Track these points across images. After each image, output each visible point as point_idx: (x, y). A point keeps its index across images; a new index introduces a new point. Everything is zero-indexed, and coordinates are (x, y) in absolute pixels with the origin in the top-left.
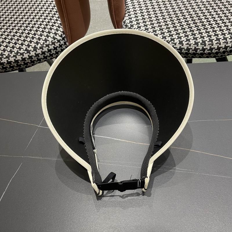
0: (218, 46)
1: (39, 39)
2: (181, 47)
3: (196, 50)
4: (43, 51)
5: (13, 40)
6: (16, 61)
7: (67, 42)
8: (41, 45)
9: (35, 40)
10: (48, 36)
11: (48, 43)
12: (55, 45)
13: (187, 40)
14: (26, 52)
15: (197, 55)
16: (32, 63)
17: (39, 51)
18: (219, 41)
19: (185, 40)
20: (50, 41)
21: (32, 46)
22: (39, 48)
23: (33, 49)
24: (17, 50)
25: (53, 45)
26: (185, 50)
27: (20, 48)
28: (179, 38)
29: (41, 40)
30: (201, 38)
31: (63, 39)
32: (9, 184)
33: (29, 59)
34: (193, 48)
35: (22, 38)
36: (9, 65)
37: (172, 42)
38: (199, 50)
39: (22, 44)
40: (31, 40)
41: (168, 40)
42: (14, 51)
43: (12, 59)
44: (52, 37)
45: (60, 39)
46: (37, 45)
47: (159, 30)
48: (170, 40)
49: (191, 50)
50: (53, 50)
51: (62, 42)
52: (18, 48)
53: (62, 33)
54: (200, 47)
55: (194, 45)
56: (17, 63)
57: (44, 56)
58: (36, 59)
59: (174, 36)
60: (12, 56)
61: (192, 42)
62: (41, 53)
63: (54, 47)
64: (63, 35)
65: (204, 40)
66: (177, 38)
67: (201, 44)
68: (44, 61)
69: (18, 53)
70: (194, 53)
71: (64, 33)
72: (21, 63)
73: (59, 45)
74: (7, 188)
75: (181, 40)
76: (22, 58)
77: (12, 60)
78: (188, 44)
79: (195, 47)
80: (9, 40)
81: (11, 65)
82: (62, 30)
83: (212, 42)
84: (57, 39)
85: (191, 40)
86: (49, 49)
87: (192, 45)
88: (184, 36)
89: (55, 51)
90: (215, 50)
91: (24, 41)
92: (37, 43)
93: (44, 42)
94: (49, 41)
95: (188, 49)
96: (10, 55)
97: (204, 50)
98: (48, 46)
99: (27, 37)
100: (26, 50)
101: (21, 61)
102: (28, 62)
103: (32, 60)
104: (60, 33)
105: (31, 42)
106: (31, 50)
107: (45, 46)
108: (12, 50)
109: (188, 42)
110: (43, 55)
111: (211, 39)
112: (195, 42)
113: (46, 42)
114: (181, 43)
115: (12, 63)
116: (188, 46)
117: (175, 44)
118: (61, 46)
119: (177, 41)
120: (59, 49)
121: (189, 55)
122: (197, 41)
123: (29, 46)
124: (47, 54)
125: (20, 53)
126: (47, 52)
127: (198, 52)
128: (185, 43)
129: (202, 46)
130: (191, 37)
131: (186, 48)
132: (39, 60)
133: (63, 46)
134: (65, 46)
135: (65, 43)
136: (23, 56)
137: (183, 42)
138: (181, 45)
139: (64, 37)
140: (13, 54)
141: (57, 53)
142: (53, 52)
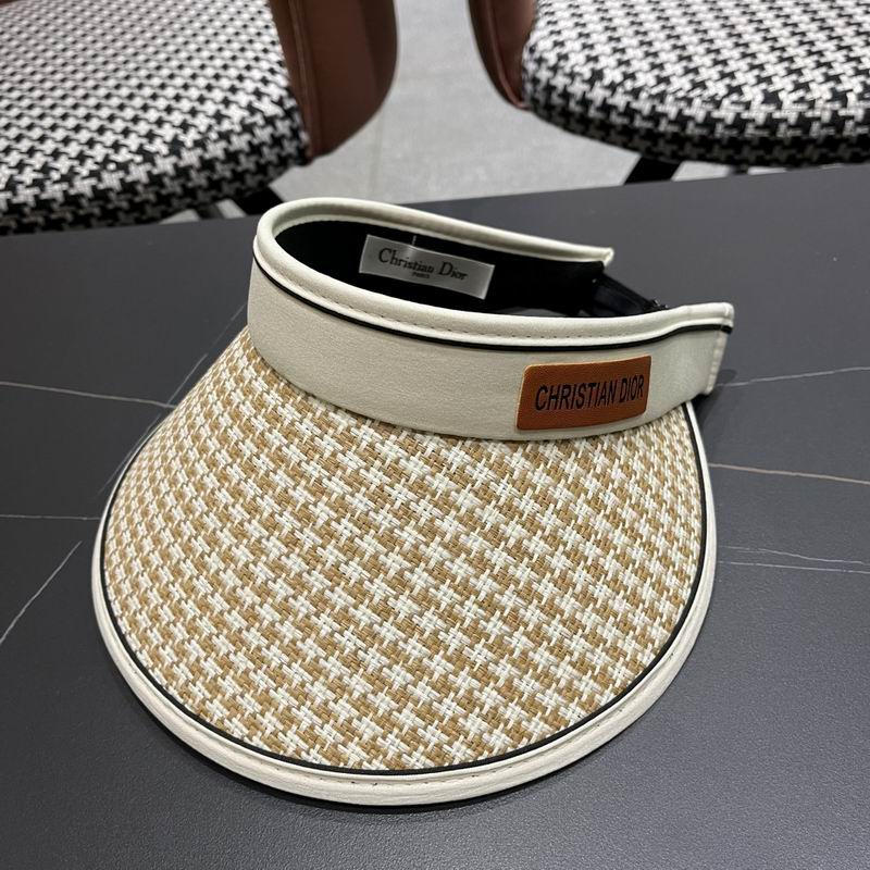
1: (194, 113)
2: (771, 114)
3: (837, 122)
4: (207, 156)
5: (94, 120)
6: (100, 195)
7: (305, 129)
11: (226, 126)
12: (254, 135)
13: (799, 86)
14: (139, 159)
15: (843, 146)
16: (163, 207)
17: (190, 158)
19: (790, 87)
20: (236, 120)
21: (162, 137)
22: (189, 144)
23: (169, 149)
24: (105, 151)
25: (247, 137)
26: (790, 127)
27: (116, 146)
28: (761, 80)
29: (201, 115)
30: (855, 76)
31: (288, 114)
33: (150, 189)
34: (826, 116)
35: (129, 114)
36: (73, 208)
37: (735, 97)
38: (849, 124)
39: (126, 132)
40: (160, 117)
41: (716, 95)
42: (92, 157)
43: (83, 186)
44: (244, 104)
45: (276, 116)
46: (185, 132)
47: (675, 59)
48: (723, 92)
49: (815, 126)
50: (248, 155)
51: (283, 127)
52: (109, 144)
53: (284, 93)
54: (856, 109)
56: (101, 203)
57: (209, 179)
58: (178, 190)
59: (741, 78)
60: (85, 172)
61: (821, 92)
62: (197, 165)
63: (250, 143)
64: (286, 100)
66: (753, 81)
67: (861, 97)
69: (107, 160)
70: (829, 139)
71: (292, 95)
72: (117, 203)
73: (272, 136)
75: (771, 89)
76: (122, 181)
77: (82, 191)
78: (801, 100)
79: (835, 113)
80: (78, 121)
81: (82, 212)
82: (284, 83)
84: (262, 112)
85: (812, 86)
86: (232, 148)
87: (820, 104)
88: (783, 73)
89: (254, 158)
91: (136, 120)
92: (185, 127)
93: (213, 122)
94: (229, 117)
95: (804, 123)
96: (78, 169)
98: (225, 136)
100: (141, 151)
101: (118, 194)
102: (147, 202)
103: (164, 192)
104: (275, 91)
105: (160, 123)
106: (158, 153)
107: (213, 136)
108: (88, 153)
109: (801, 93)
110: (207, 173)
112: (833, 90)
113: (219, 123)
114: (772, 98)
115: (84, 202)
116: (802, 107)
117: (748, 105)
118: (277, 141)
119: (754, 94)
120: (269, 154)
121: (810, 150)
122: (840, 88)
123: (151, 136)
124: (223, 171)
125: (117, 163)
126: (223, 162)
127: (846, 133)
128: (787, 98)
129: (862, 103)
130: (812, 75)
131: (793, 118)
132: (189, 192)
133: (286, 143)
134: (295, 143)
135: (295, 133)
136: (127, 172)
137: (782, 95)
138: (771, 108)
139: (292, 109)
140: (90, 165)
141: (262, 169)
142: (247, 163)
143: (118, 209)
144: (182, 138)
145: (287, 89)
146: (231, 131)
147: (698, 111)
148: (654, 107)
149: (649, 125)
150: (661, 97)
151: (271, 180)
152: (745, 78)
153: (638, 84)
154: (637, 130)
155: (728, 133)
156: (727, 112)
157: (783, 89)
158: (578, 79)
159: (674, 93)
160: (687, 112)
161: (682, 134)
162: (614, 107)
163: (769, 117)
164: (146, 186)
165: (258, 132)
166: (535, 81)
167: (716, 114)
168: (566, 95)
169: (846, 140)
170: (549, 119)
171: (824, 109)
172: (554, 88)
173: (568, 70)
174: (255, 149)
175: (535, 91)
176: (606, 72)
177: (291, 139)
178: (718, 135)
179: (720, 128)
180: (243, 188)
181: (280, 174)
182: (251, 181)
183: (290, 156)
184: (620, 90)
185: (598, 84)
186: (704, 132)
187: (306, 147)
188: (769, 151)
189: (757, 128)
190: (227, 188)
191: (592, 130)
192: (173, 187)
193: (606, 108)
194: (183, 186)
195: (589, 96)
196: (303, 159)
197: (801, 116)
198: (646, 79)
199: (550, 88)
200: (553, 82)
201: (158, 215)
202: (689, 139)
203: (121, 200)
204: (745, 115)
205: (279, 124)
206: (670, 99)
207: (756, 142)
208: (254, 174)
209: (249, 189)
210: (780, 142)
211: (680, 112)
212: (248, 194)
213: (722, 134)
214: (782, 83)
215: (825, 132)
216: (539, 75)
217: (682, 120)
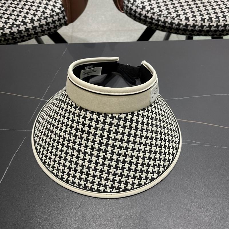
0: (224, 23)
1: (37, 11)
2: (187, 23)
3: (202, 26)
4: (41, 24)
5: (8, 11)
6: (12, 34)
7: (67, 16)
8: (39, 17)
9: (32, 12)
10: (46, 8)
11: (46, 15)
12: (53, 18)
13: (194, 16)
14: (22, 24)
15: (203, 32)
16: (29, 37)
17: (36, 24)
18: (226, 18)
19: (192, 16)
20: (49, 13)
21: (28, 17)
22: (36, 20)
23: (31, 21)
24: (12, 21)
25: (52, 18)
26: (191, 27)
27: (16, 20)
28: (185, 14)
29: (39, 12)
30: (207, 14)
31: (62, 12)
32: (12, 159)
33: (26, 32)
34: (200, 25)
35: (18, 10)
36: (4, 37)
37: (178, 18)
38: (205, 27)
39: (18, 16)
40: (27, 11)
41: (174, 16)
42: (9, 23)
44: (50, 9)
45: (59, 13)
46: (35, 16)
47: (163, 5)
48: (175, 16)
49: (197, 27)
50: (52, 23)
51: (61, 16)
52: (13, 19)
53: (61, 6)
54: (207, 23)
55: (200, 21)
56: (12, 36)
57: (41, 30)
58: (33, 33)
59: (180, 12)
60: (7, 27)
61: (199, 18)
62: (38, 26)
63: (52, 20)
64: (62, 8)
65: (210, 16)
66: (183, 14)
67: (208, 20)
68: (41, 35)
69: (13, 24)
70: (200, 30)
71: (63, 6)
72: (16, 36)
73: (58, 18)
74: (10, 163)
75: (187, 16)
76: (18, 30)
77: (7, 32)
78: (194, 20)
79: (202, 24)
80: (3, 11)
81: (6, 38)
82: (61, 3)
83: (219, 19)
84: (55, 11)
85: (197, 16)
86: (48, 22)
87: (198, 21)
88: (190, 12)
89: (53, 24)
90: (222, 27)
91: (20, 12)
92: (35, 15)
93: (42, 14)
94: (47, 13)
95: (194, 26)
96: (5, 26)
97: (210, 26)
98: (46, 18)
99: (22, 8)
100: (23, 21)
101: (17, 33)
102: (25, 36)
103: (29, 33)
104: (58, 5)
105: (27, 13)
106: (27, 22)
107: (43, 18)
108: (8, 21)
109: (194, 18)
110: (41, 28)
111: (217, 15)
112: (202, 18)
113: (44, 14)
114: (187, 19)
115: (7, 35)
116: (194, 22)
117: (181, 20)
118: (59, 20)
119: (183, 17)
120: (57, 23)
121: (195, 32)
122: (203, 18)
123: (25, 17)
124: (45, 28)
125: (16, 25)
126: (45, 25)
127: (204, 29)
128: (191, 19)
129: (208, 22)
130: (197, 13)
131: (192, 25)
132: (36, 33)
133: (62, 20)
134: (64, 20)
135: (64, 17)
136: (19, 28)
137: (190, 18)
138: (187, 21)
139: (63, 10)
140: (8, 25)
141: (55, 27)
142: (51, 26)
143: (17, 37)
144: (34, 18)
145: (62, 5)
146: (47, 17)
147: (169, 20)
148: (158, 18)
149: (157, 22)
150: (160, 15)
151: (57, 30)
152: (181, 13)
153: (154, 11)
154: (153, 23)
155: (176, 26)
156: (176, 21)
157: (190, 17)
158: (139, 8)
159: (163, 15)
160: (166, 20)
161: (165, 25)
162: (148, 17)
163: (186, 23)
164: (24, 31)
165: (54, 17)
166: (127, 6)
167: (173, 22)
168: (135, 12)
169: (204, 31)
170: (130, 17)
171: (199, 23)
172: (132, 9)
173: (136, 5)
174: (54, 22)
175: (127, 9)
176: (146, 7)
177: (63, 19)
178: (173, 27)
179: (174, 25)
180: (50, 32)
181: (60, 28)
182: (52, 30)
183: (62, 23)
184: (150, 12)
185: (144, 10)
186: (170, 26)
187: (67, 21)
188: (185, 32)
189: (183, 26)
190: (46, 32)
191: (142, 21)
192: (32, 32)
193: (146, 16)
194: (35, 32)
195: (141, 13)
196: (66, 24)
197: (194, 24)
198: (156, 10)
199: (131, 9)
200: (132, 8)
201: (27, 39)
202: (166, 27)
203: (17, 35)
204: (180, 23)
205: (60, 15)
206: (162, 16)
207: (182, 29)
208: (53, 28)
209: (52, 32)
210: (188, 30)
211: (165, 20)
212: (52, 33)
213: (175, 27)
214: (190, 15)
215: (199, 28)
216: (128, 5)
217: (165, 22)
